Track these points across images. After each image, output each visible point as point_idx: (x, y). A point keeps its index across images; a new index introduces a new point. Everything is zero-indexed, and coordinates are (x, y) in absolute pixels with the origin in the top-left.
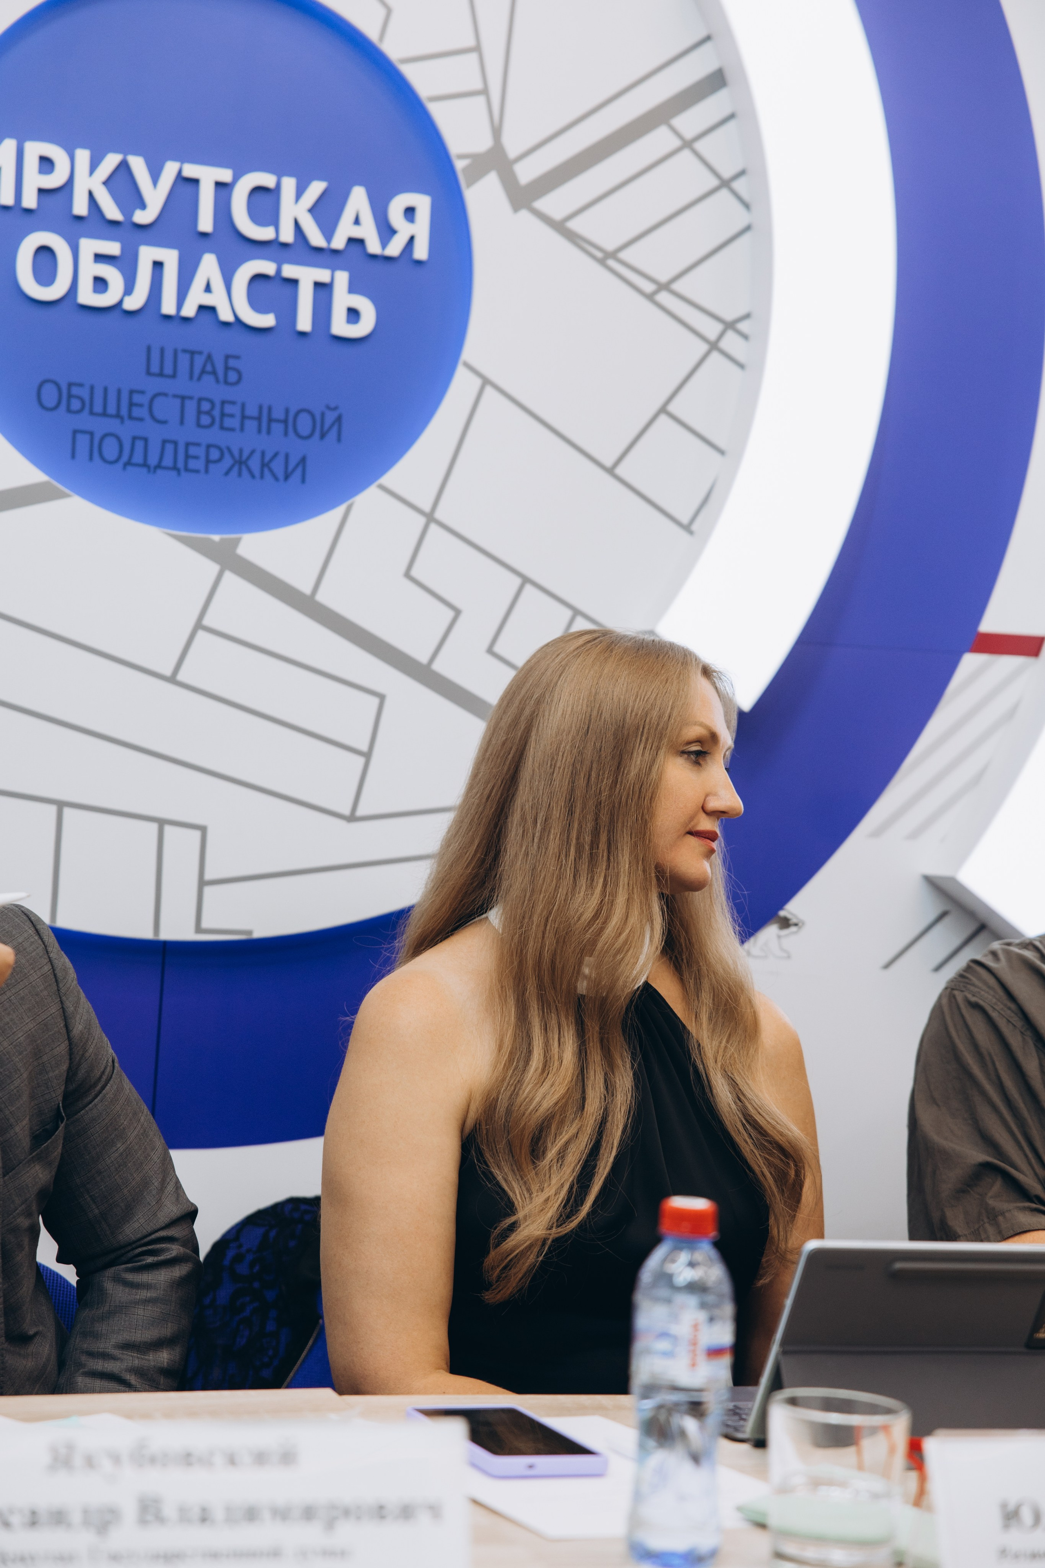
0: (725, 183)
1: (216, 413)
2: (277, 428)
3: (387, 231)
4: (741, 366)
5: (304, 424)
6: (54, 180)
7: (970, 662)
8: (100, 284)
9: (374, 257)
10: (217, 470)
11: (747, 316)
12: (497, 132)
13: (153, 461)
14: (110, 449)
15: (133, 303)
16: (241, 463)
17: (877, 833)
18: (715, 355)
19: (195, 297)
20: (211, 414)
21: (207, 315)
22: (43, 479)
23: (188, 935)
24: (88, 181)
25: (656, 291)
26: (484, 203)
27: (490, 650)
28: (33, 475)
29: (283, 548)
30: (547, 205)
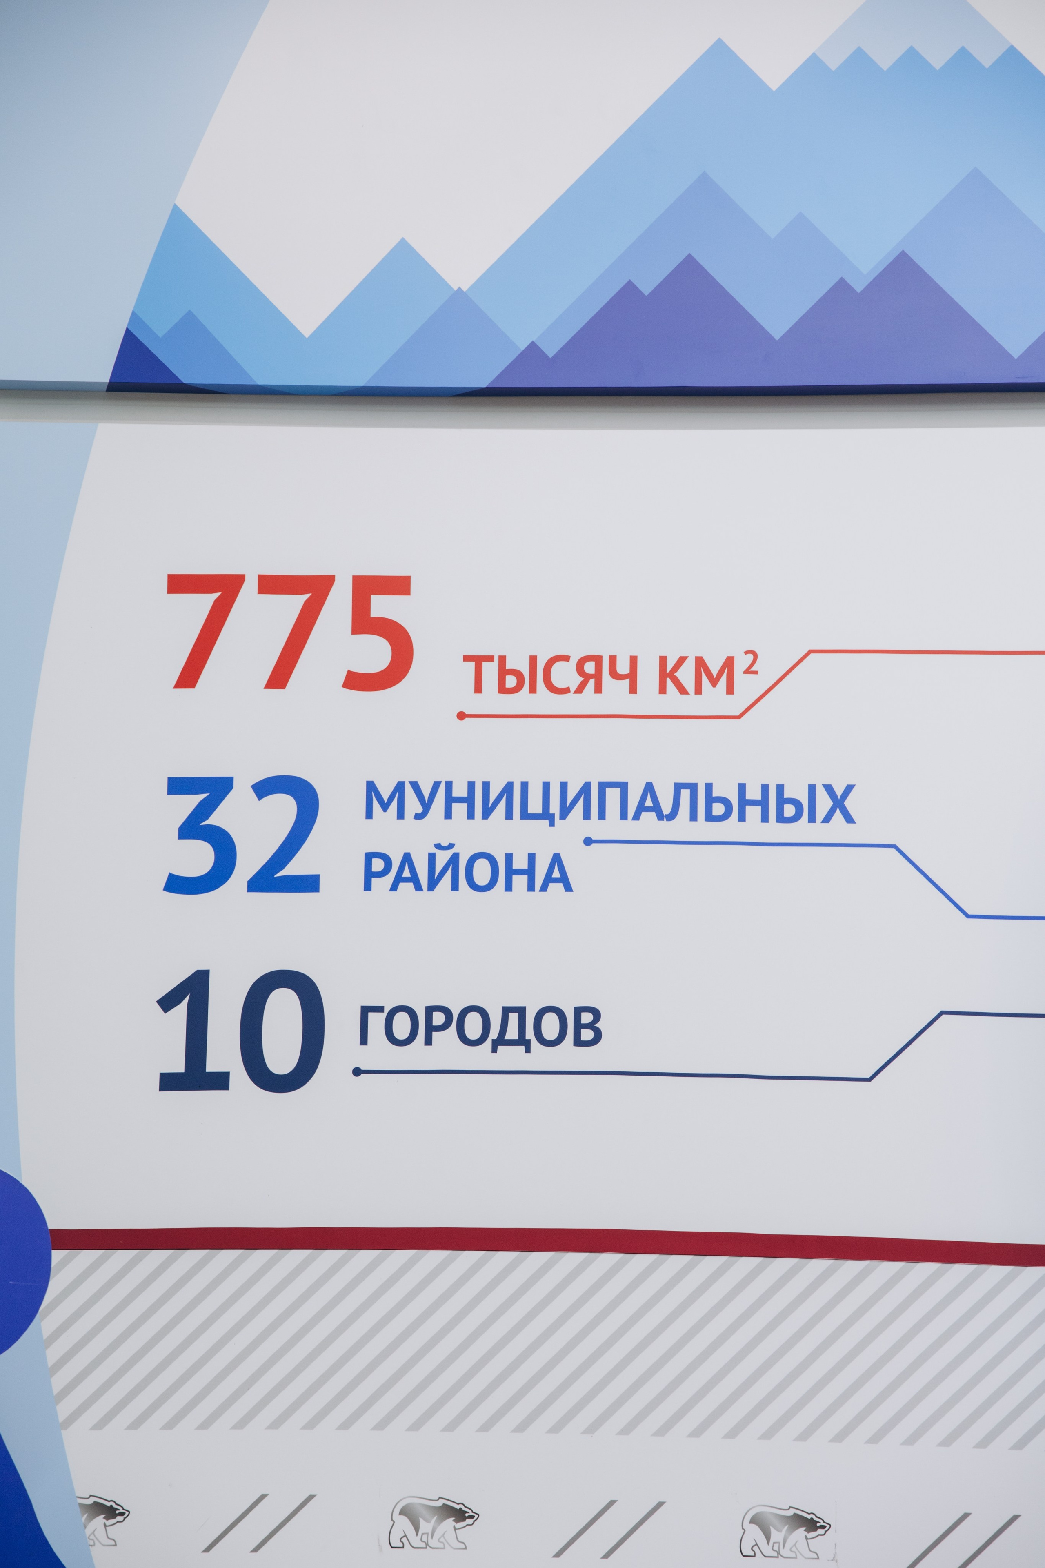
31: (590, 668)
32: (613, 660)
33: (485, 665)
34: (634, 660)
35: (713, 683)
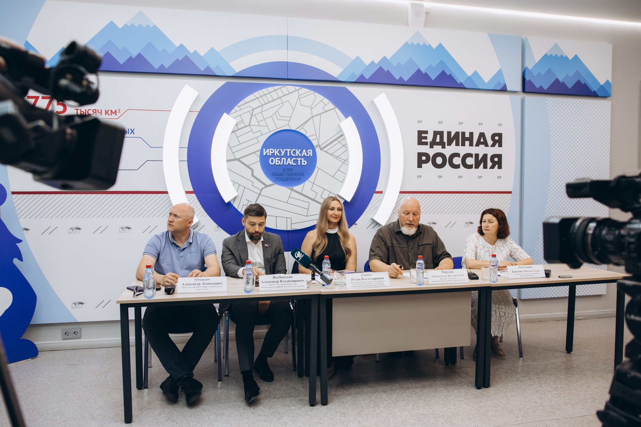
0: (344, 146)
2: (297, 175)
3: (307, 154)
5: (300, 174)
6: (273, 152)
7: (375, 194)
8: (278, 162)
9: (306, 156)
10: (291, 180)
12: (319, 143)
13: (284, 180)
14: (280, 179)
15: (281, 164)
16: (293, 179)
17: (365, 214)
19: (288, 163)
20: (290, 174)
21: (289, 164)
22: (273, 183)
23: (290, 229)
24: (276, 152)
25: (337, 157)
26: (318, 150)
27: (321, 197)
28: (272, 183)
29: (298, 188)
30: (324, 150)
31: (94, 111)
32: (98, 110)
33: (78, 110)
34: (101, 110)
35: (114, 114)
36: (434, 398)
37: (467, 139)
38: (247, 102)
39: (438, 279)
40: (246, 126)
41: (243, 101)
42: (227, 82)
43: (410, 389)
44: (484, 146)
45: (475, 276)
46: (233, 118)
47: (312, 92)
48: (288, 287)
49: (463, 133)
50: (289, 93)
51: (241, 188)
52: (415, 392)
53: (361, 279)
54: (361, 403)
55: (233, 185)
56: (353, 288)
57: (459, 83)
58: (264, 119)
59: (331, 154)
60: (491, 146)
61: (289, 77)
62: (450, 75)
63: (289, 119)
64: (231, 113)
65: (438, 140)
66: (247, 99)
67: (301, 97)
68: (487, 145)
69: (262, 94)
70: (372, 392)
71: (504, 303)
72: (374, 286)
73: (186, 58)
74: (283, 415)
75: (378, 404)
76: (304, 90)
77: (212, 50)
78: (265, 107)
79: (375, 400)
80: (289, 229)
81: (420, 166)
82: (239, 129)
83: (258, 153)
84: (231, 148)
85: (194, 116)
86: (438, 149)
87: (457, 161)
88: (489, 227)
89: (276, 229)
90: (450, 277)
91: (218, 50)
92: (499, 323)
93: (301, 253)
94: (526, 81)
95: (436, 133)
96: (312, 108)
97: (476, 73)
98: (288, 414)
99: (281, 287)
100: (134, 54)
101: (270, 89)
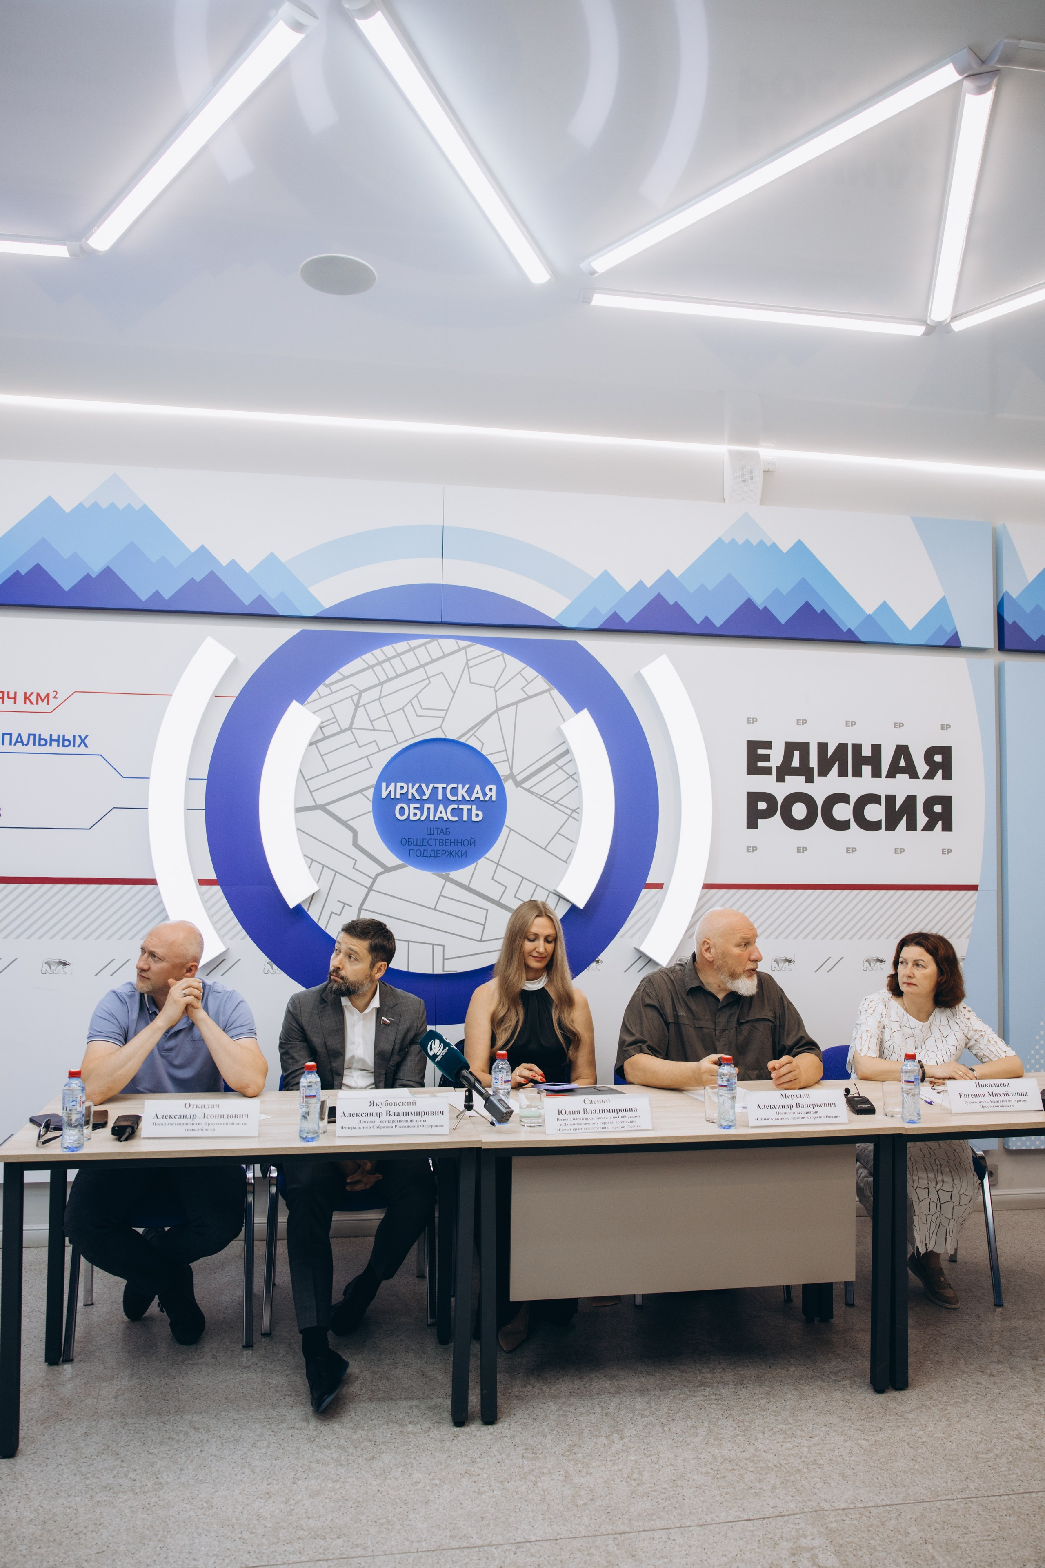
0: (571, 776)
1: (444, 842)
2: (459, 845)
3: (485, 795)
4: (578, 821)
6: (404, 791)
7: (644, 891)
8: (415, 814)
9: (482, 801)
10: (445, 856)
11: (578, 808)
12: (511, 769)
13: (429, 855)
14: (418, 853)
15: (423, 818)
16: (450, 854)
17: (621, 937)
18: (570, 818)
19: (438, 815)
20: (443, 842)
21: (441, 819)
22: (402, 862)
23: (441, 972)
24: (412, 791)
25: (554, 804)
26: (508, 786)
27: (515, 896)
28: (399, 862)
29: (461, 874)
30: (525, 785)
32: (8, 693)
34: (15, 693)
35: (43, 701)
36: (763, 1413)
37: (866, 761)
38: (346, 675)
39: (772, 1113)
40: (342, 731)
41: (337, 673)
42: (303, 631)
43: (707, 1386)
44: (907, 776)
45: (866, 1106)
46: (314, 713)
47: (498, 652)
48: (405, 1127)
49: (857, 748)
50: (445, 656)
51: (328, 874)
52: (718, 1397)
53: (582, 1112)
54: (580, 1421)
55: (310, 867)
56: (561, 1132)
57: (845, 630)
58: (386, 715)
59: (540, 797)
60: (925, 777)
61: (444, 620)
62: (823, 611)
63: (442, 714)
64: (309, 699)
65: (796, 763)
66: (346, 669)
67: (471, 663)
68: (914, 775)
69: (382, 657)
70: (613, 1390)
71: (948, 1169)
72: (614, 1130)
73: (212, 577)
74: (384, 1447)
75: (621, 1427)
76: (480, 649)
77: (271, 560)
78: (388, 688)
79: (617, 1414)
80: (438, 971)
81: (752, 823)
82: (325, 738)
83: (370, 793)
84: (306, 781)
85: (227, 705)
86: (795, 784)
87: (842, 812)
88: (914, 977)
89: (406, 970)
90: (801, 1110)
91: (284, 557)
92: (938, 1218)
93: (442, 1044)
94: (1005, 626)
95: (790, 747)
96: (497, 688)
97: (884, 606)
98: (396, 1445)
99: (387, 1127)
100: (96, 569)
101: (401, 646)
